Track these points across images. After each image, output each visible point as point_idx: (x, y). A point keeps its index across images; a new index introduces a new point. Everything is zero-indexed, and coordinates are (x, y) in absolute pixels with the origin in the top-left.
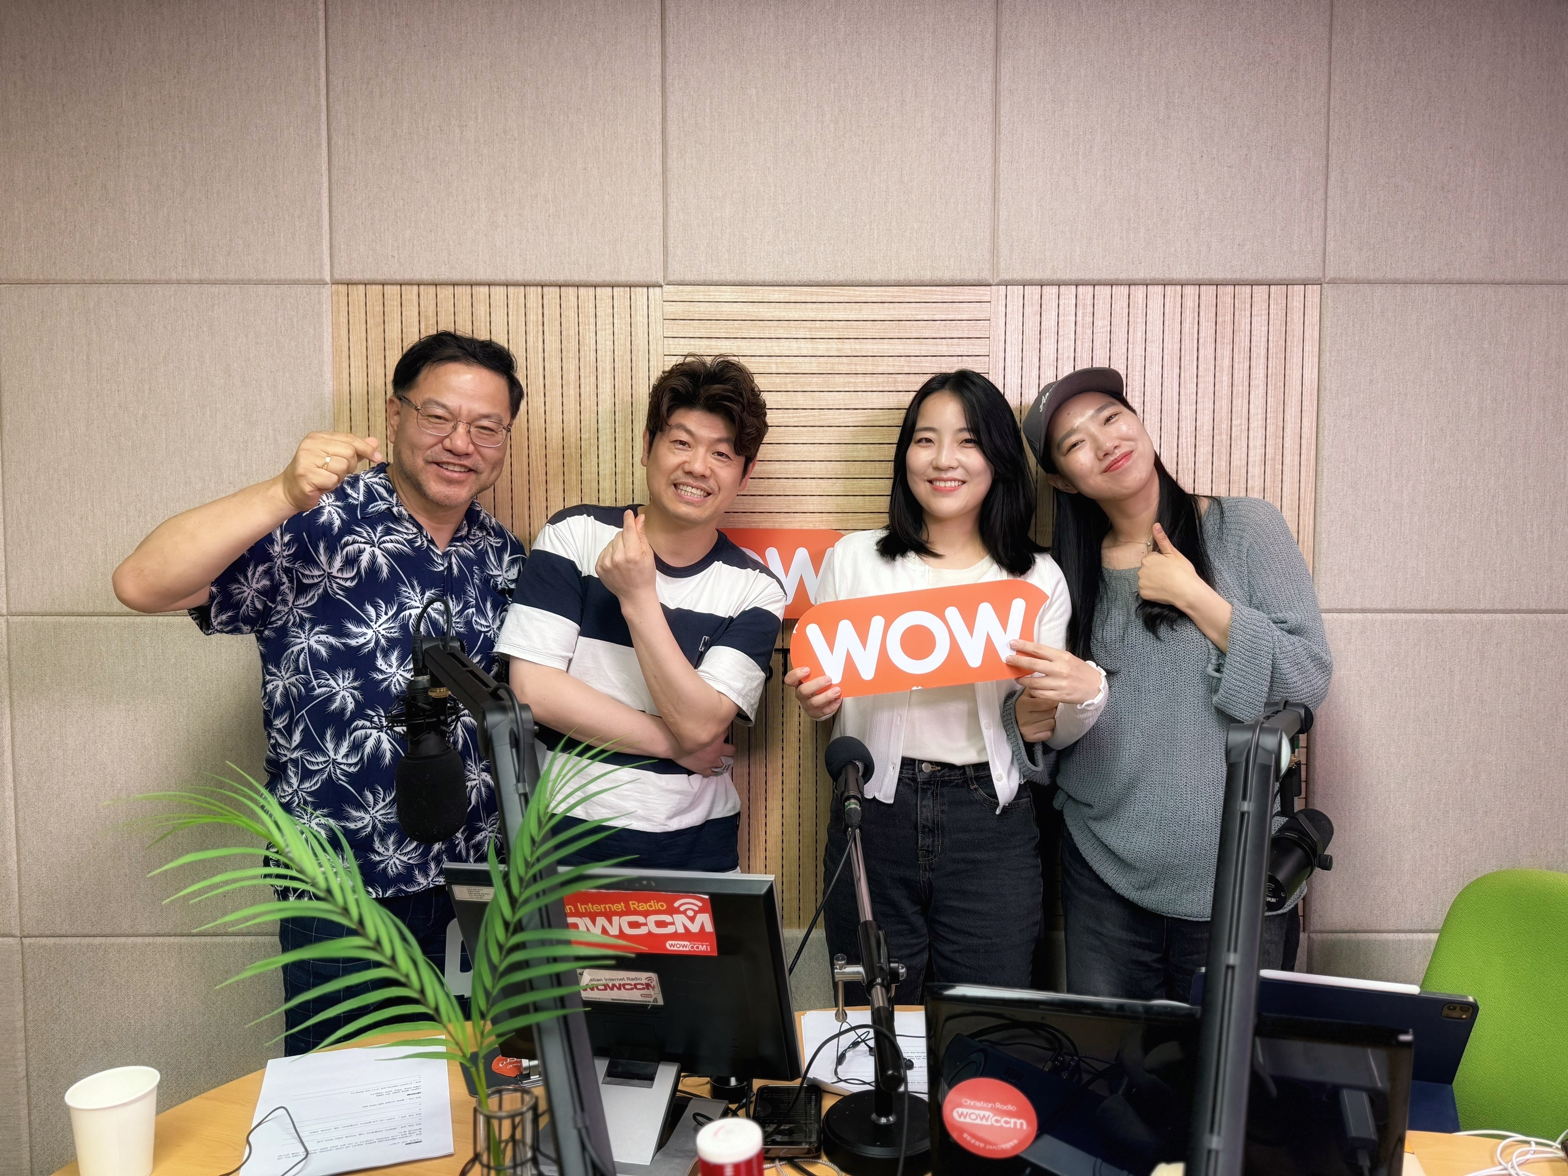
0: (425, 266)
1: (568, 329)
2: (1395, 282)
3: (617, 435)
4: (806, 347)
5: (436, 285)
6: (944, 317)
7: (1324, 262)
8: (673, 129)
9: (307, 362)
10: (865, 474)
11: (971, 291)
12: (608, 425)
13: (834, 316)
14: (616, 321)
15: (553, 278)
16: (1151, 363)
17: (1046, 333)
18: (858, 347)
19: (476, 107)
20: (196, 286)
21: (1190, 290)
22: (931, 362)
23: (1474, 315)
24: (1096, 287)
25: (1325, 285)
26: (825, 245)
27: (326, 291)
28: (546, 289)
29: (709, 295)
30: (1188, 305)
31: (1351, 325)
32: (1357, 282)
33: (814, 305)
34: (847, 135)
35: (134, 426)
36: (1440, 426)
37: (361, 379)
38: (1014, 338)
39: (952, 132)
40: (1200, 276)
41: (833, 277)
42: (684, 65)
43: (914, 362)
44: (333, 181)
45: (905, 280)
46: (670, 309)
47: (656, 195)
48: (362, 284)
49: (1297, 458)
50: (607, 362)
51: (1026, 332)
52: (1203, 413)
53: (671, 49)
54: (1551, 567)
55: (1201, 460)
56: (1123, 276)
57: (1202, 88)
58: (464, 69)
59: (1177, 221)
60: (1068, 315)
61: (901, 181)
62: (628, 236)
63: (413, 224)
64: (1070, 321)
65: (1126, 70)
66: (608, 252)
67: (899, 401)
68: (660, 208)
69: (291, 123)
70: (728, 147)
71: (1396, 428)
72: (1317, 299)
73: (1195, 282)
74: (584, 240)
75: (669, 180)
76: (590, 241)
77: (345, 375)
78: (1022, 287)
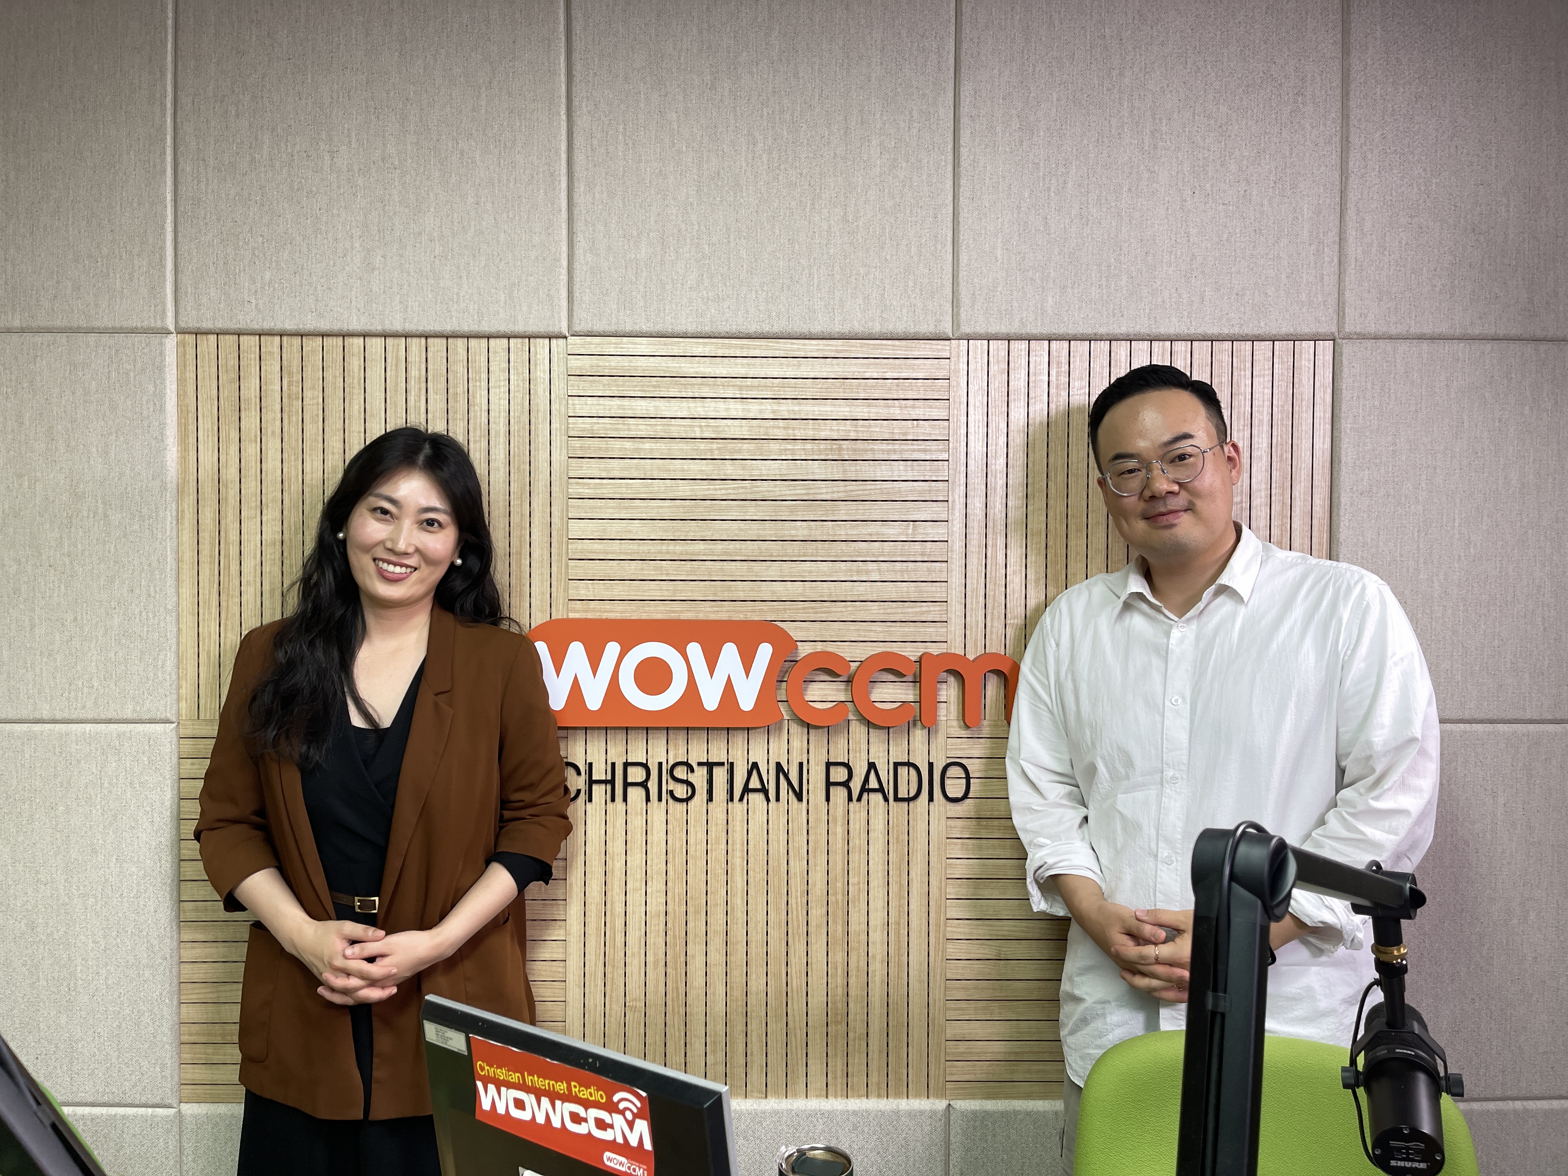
0: (288, 313)
1: (455, 387)
2: (1421, 337)
3: (512, 509)
4: (736, 409)
5: (301, 336)
6: (896, 375)
7: (1340, 315)
8: (580, 158)
9: (146, 425)
10: (804, 556)
11: (927, 346)
14: (512, 377)
15: (438, 328)
17: (1015, 394)
18: (796, 408)
19: (349, 130)
20: (16, 336)
22: (882, 427)
23: (1513, 376)
24: (1073, 343)
25: (1339, 341)
26: (757, 291)
27: (171, 342)
28: (429, 340)
29: (622, 348)
31: (1369, 387)
32: (1376, 338)
34: (782, 167)
36: (1476, 505)
37: (210, 444)
38: (977, 400)
39: (904, 165)
40: (1192, 331)
41: (766, 328)
42: (594, 85)
43: (862, 426)
44: (179, 213)
45: (850, 333)
46: (576, 363)
47: (562, 234)
48: (214, 334)
50: (502, 424)
51: (992, 393)
53: (578, 67)
56: (1103, 330)
57: (1194, 113)
58: (336, 87)
59: (1165, 268)
60: (1040, 374)
61: (845, 219)
62: (526, 280)
63: (274, 264)
64: (1042, 381)
65: (1105, 92)
66: (503, 299)
67: (845, 471)
68: (565, 248)
69: (131, 146)
70: (644, 179)
71: (1424, 506)
72: (1329, 358)
73: (1187, 339)
74: (475, 284)
75: (575, 217)
76: (482, 286)
77: (192, 440)
78: (986, 342)
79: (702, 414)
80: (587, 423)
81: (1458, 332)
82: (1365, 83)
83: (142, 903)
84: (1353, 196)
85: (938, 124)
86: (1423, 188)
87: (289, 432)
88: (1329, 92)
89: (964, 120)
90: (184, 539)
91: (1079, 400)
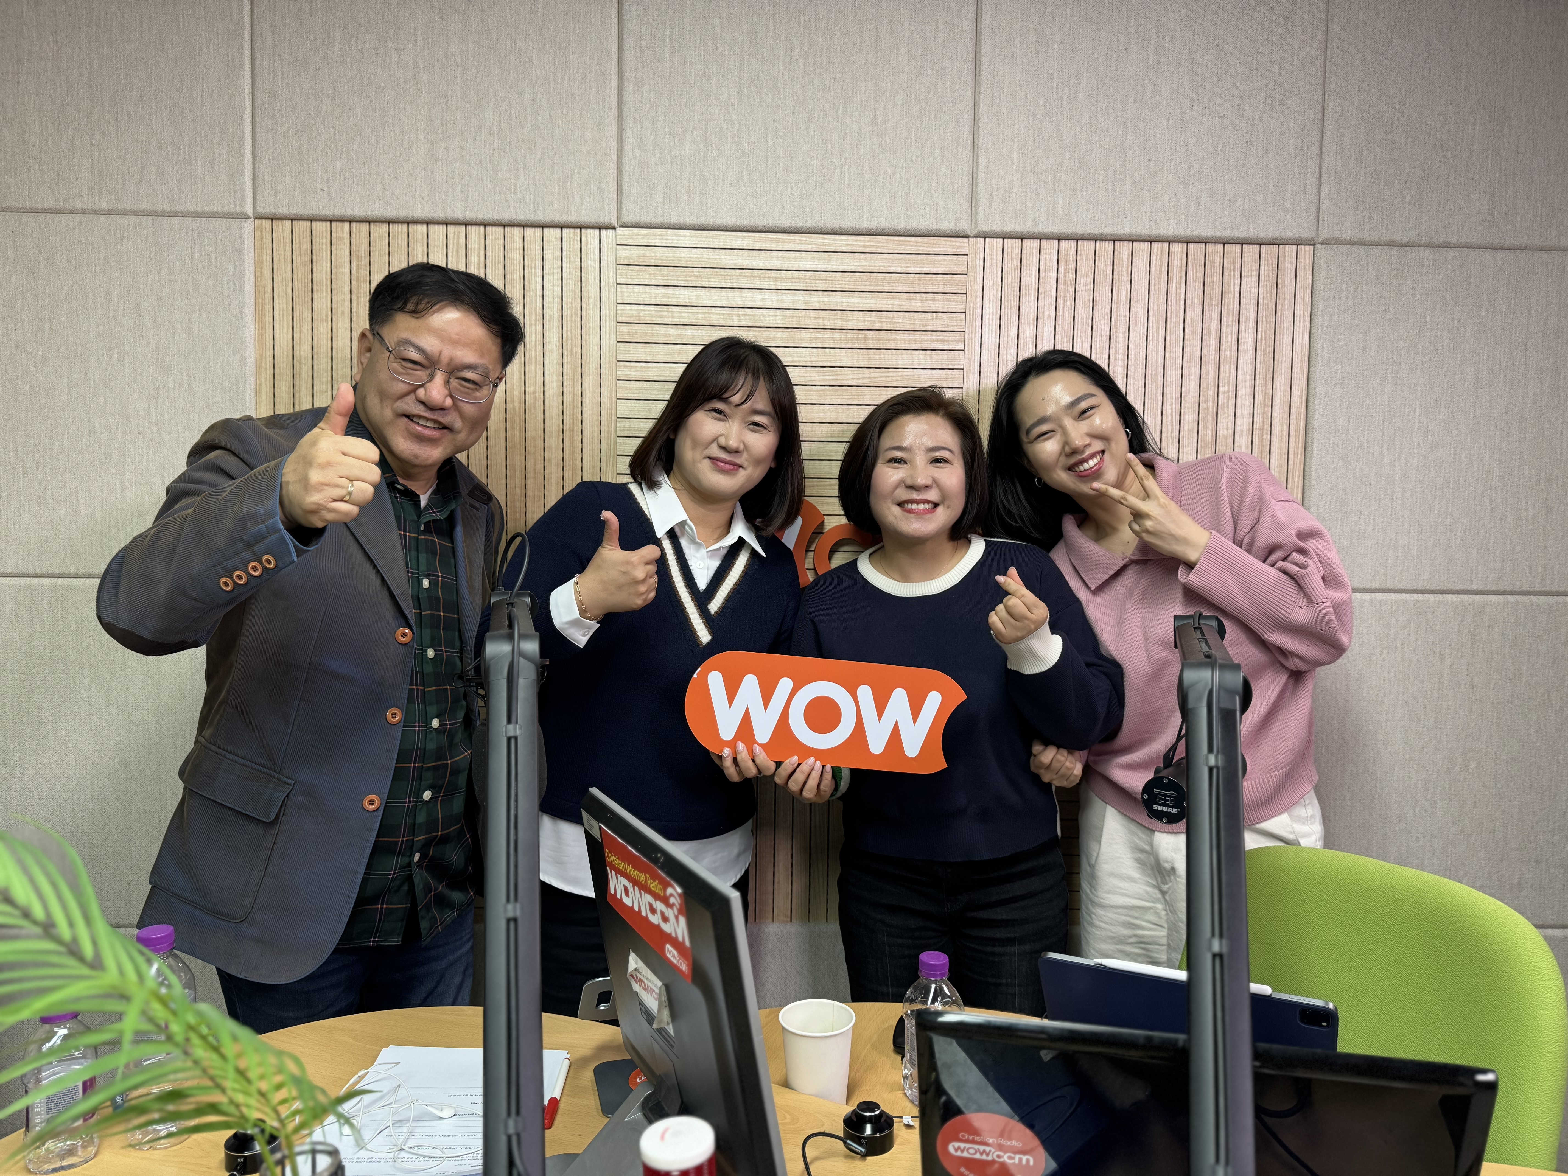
0: (358, 200)
1: (512, 273)
2: (1391, 244)
3: (565, 389)
5: (369, 222)
6: (918, 270)
7: (1318, 222)
8: (629, 58)
9: (227, 303)
11: (947, 243)
12: (555, 378)
13: (801, 266)
14: (564, 265)
15: (496, 217)
16: (1136, 325)
17: (1026, 289)
18: (826, 300)
19: (415, 29)
20: (103, 217)
21: (1177, 248)
22: (904, 317)
23: (1472, 280)
24: (1080, 242)
25: (1318, 246)
26: (792, 188)
27: (249, 226)
28: (489, 229)
29: (667, 239)
30: (1175, 264)
31: (1344, 288)
32: (1351, 243)
33: (780, 254)
34: (817, 71)
35: (33, 369)
36: (1435, 397)
37: (285, 323)
38: (992, 294)
39: (929, 72)
40: (1188, 233)
41: (800, 223)
44: (256, 105)
45: (877, 229)
46: (625, 254)
47: (612, 130)
48: (288, 219)
49: (1286, 427)
50: (555, 309)
51: (1005, 288)
52: (1189, 379)
54: (1546, 547)
56: (1107, 231)
57: (1194, 32)
59: (1165, 174)
60: (1050, 271)
61: (874, 122)
62: (579, 173)
63: (345, 155)
64: (1051, 277)
65: (1114, 11)
66: (557, 190)
67: (869, 359)
68: (614, 144)
69: (210, 40)
70: (689, 80)
71: (1389, 398)
72: (1309, 261)
73: (1184, 240)
74: (532, 176)
75: (624, 114)
76: (537, 178)
77: (269, 319)
78: (1001, 240)
79: (740, 304)
80: (635, 310)
81: (1424, 240)
84: (1334, 114)
85: (961, 35)
86: (1397, 107)
87: (357, 313)
88: (1315, 16)
89: (985, 32)
91: (1084, 296)
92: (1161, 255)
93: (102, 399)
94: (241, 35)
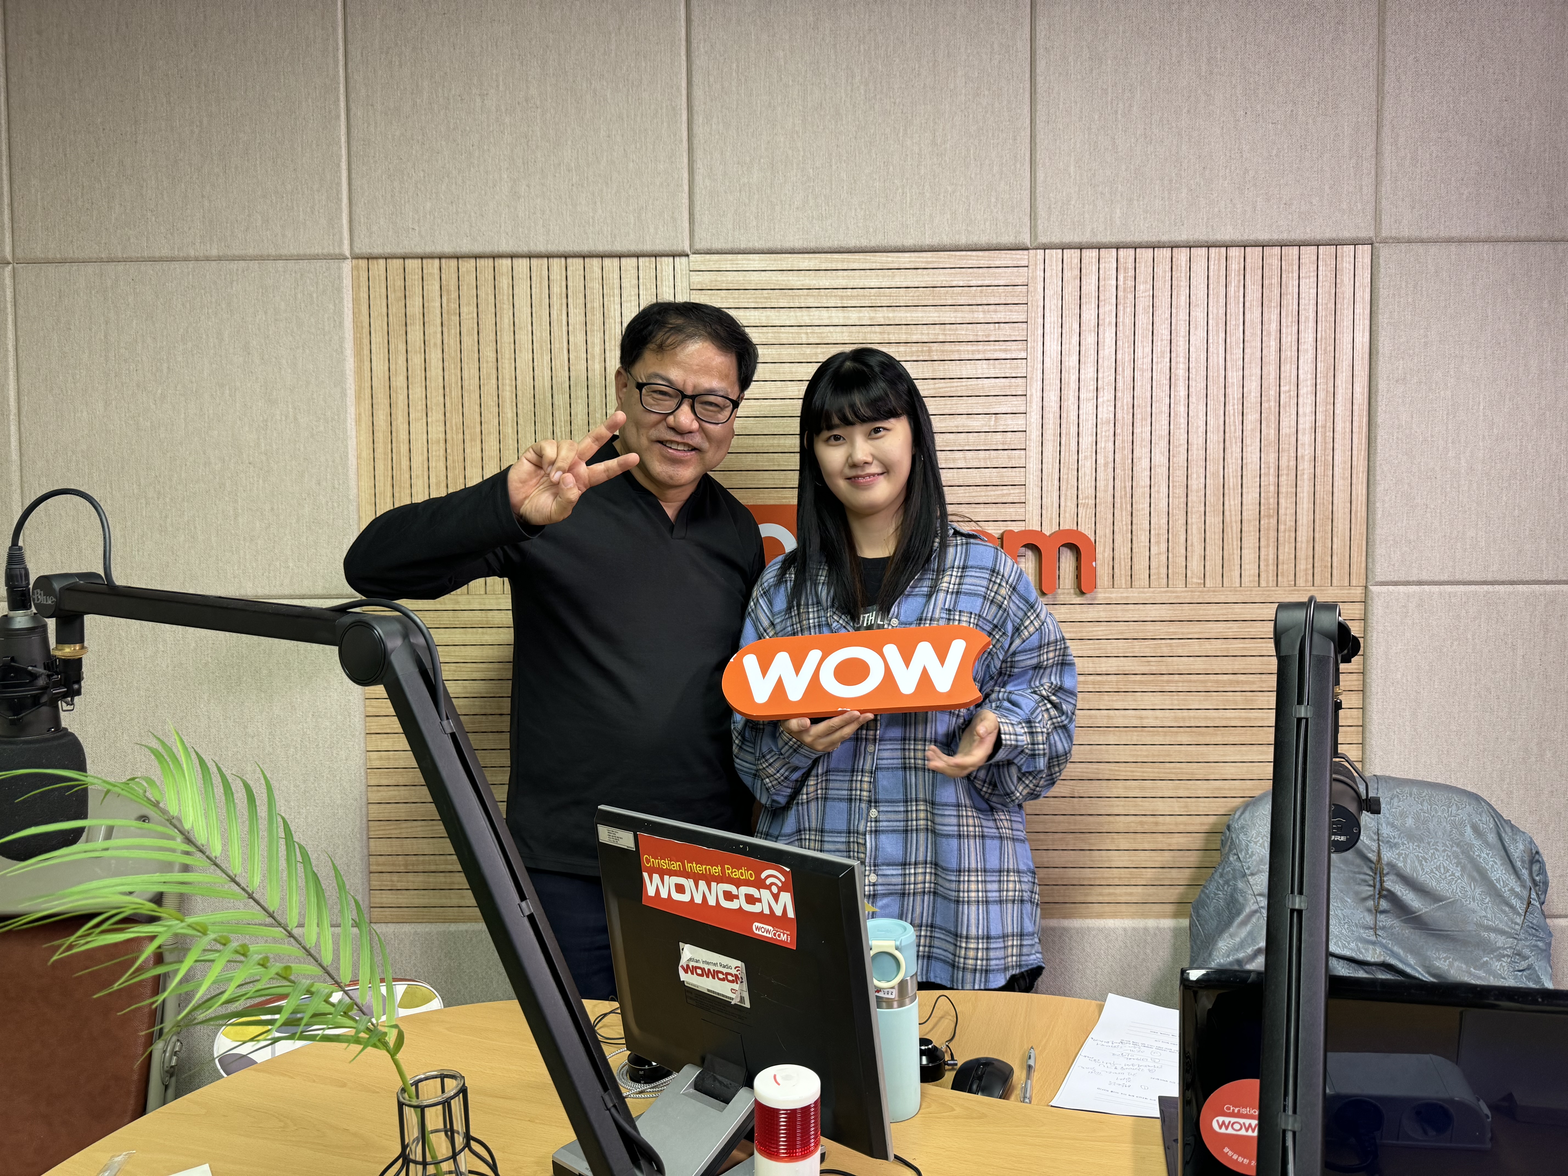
0: (447, 238)
1: (592, 301)
2: (1449, 241)
4: (838, 317)
5: (458, 258)
6: (980, 283)
7: (1376, 221)
8: (698, 93)
9: (327, 338)
11: (1008, 256)
13: (866, 283)
14: (641, 293)
15: (576, 249)
16: (1196, 328)
17: (1086, 298)
18: (891, 315)
19: (497, 75)
20: (214, 263)
21: (1234, 252)
22: (967, 330)
23: (1533, 273)
24: (1138, 250)
25: (1377, 245)
26: (856, 210)
27: (347, 266)
28: (569, 260)
29: (737, 264)
30: (1233, 268)
31: (1403, 286)
33: (845, 273)
34: (878, 97)
35: (153, 407)
36: (1498, 390)
37: (382, 355)
38: (1053, 304)
39: (986, 93)
40: (1246, 237)
41: (864, 243)
42: (710, 28)
43: (950, 330)
44: (352, 153)
45: (939, 245)
46: (696, 278)
47: (683, 162)
48: (383, 258)
49: (1348, 425)
51: (1066, 297)
52: (1250, 380)
53: (696, 13)
55: (1249, 428)
56: (1165, 238)
57: (1245, 42)
58: (485, 36)
59: (1221, 181)
60: (1109, 279)
61: (934, 143)
62: (653, 204)
63: (434, 196)
64: (1110, 285)
65: (1166, 24)
66: (632, 221)
67: (934, 370)
68: (686, 175)
69: (309, 94)
70: (755, 111)
71: (1452, 392)
72: (1367, 260)
73: (1240, 244)
74: (608, 209)
75: (695, 146)
76: (614, 210)
77: (366, 352)
78: (1060, 251)
79: (808, 322)
81: (1483, 235)
82: (1400, 11)
83: (335, 752)
84: (1388, 115)
85: (1016, 56)
86: (1452, 106)
87: (448, 345)
88: (1367, 21)
89: (1040, 52)
90: (362, 439)
91: (1144, 302)
92: (1219, 260)
93: (216, 432)
94: (337, 89)
